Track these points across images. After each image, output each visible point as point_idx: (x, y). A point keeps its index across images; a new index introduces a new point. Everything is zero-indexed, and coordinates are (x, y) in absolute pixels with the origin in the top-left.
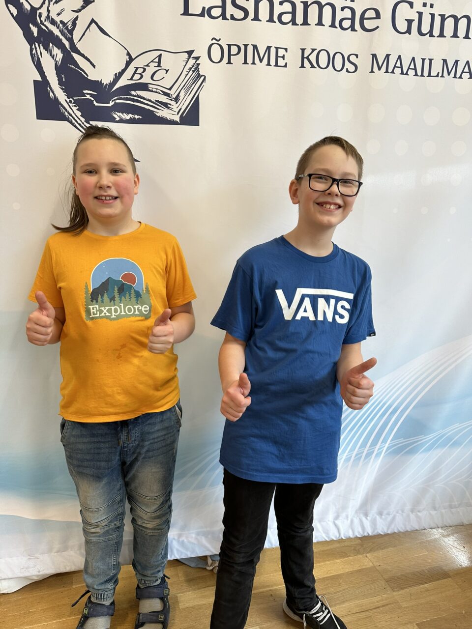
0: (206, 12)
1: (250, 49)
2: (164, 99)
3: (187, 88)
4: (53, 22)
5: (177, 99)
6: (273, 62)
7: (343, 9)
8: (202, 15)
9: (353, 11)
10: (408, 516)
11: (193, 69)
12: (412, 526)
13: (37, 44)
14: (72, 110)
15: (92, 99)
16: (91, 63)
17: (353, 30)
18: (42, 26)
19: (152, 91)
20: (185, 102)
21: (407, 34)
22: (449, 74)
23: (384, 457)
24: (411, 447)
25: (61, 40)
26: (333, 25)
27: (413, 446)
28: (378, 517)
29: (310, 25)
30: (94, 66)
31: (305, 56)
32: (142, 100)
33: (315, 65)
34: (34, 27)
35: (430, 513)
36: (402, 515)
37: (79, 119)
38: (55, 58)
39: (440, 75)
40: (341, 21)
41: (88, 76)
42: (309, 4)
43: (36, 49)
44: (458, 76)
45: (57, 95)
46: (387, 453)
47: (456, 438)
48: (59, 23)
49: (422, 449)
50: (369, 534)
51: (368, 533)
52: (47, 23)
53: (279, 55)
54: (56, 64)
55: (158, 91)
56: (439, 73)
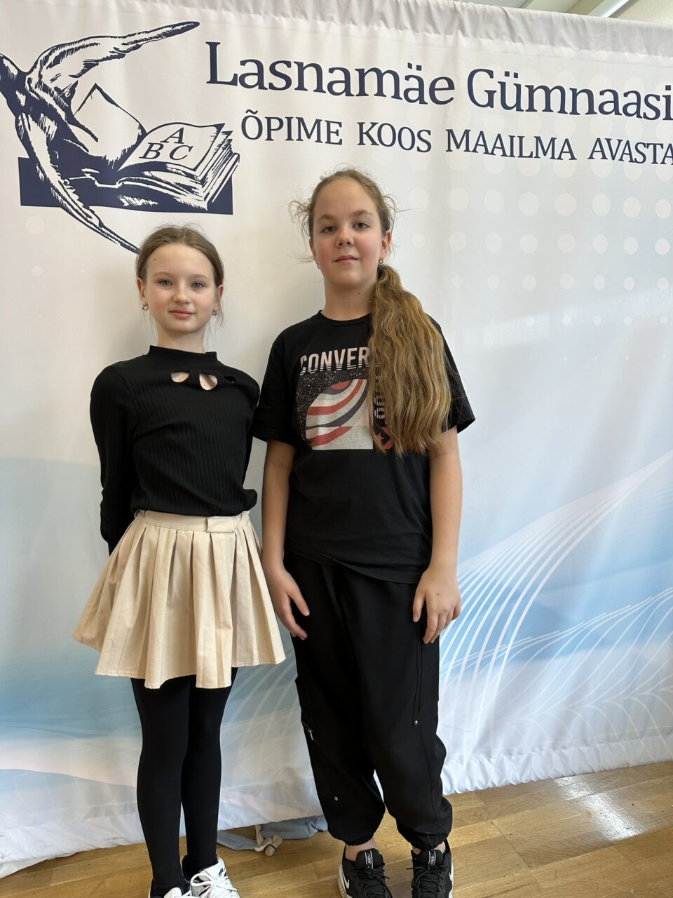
0: (238, 80)
1: (295, 123)
2: (187, 181)
3: (217, 169)
4: (46, 89)
5: (203, 182)
6: (324, 137)
7: (407, 78)
8: (234, 83)
9: (420, 81)
10: (549, 755)
11: (223, 146)
12: (555, 770)
13: (24, 115)
14: (67, 193)
15: (93, 179)
16: (93, 136)
17: (422, 101)
18: (31, 93)
19: (172, 172)
20: (214, 186)
21: (489, 107)
22: (545, 153)
23: (506, 666)
24: (542, 649)
25: (56, 110)
26: (396, 96)
27: (545, 647)
28: (506, 759)
29: (368, 95)
30: (96, 140)
31: (364, 131)
32: (158, 183)
33: (378, 142)
34: (22, 95)
35: (579, 750)
36: (540, 754)
37: (76, 204)
38: (47, 131)
39: (534, 155)
40: (406, 92)
41: (88, 151)
42: (365, 72)
43: (23, 120)
44: (556, 156)
45: (48, 176)
46: (511, 658)
47: (604, 635)
48: (53, 89)
49: (560, 651)
50: (494, 785)
51: (493, 783)
52: (37, 90)
53: (332, 130)
54: (48, 139)
55: (179, 172)
56: (532, 153)
